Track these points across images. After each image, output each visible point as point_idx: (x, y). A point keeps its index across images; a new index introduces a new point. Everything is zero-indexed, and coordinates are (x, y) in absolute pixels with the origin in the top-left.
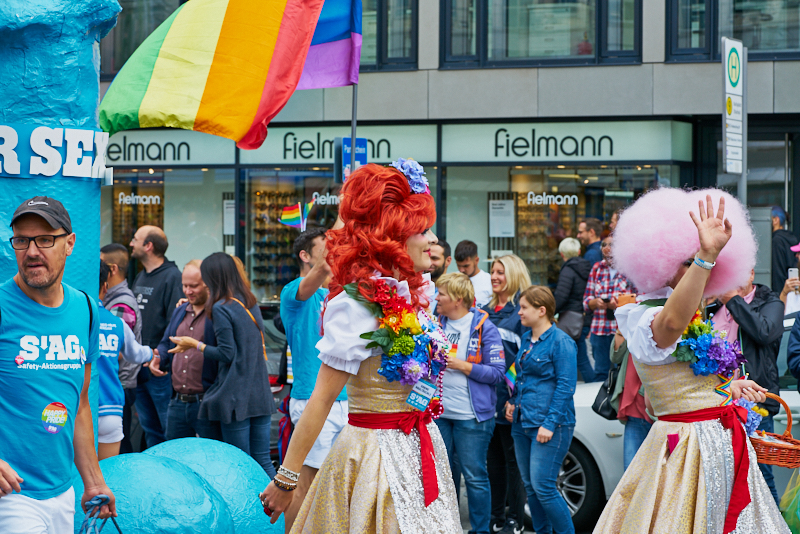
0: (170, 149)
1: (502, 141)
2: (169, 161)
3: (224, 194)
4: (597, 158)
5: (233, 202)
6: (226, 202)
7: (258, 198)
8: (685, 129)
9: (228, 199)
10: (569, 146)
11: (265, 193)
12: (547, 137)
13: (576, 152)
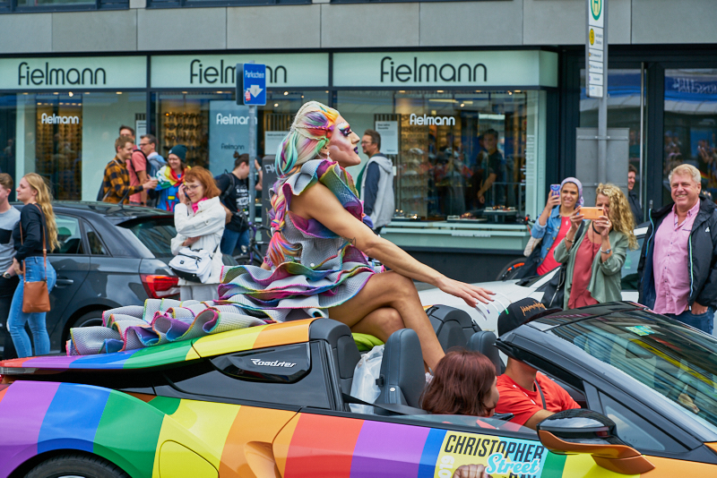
0: (87, 74)
1: (387, 68)
2: (87, 85)
3: (136, 115)
4: (472, 84)
5: (145, 122)
6: (138, 122)
7: (167, 119)
8: (552, 58)
9: (140, 119)
10: (448, 73)
11: (174, 115)
12: (428, 64)
13: (453, 78)
